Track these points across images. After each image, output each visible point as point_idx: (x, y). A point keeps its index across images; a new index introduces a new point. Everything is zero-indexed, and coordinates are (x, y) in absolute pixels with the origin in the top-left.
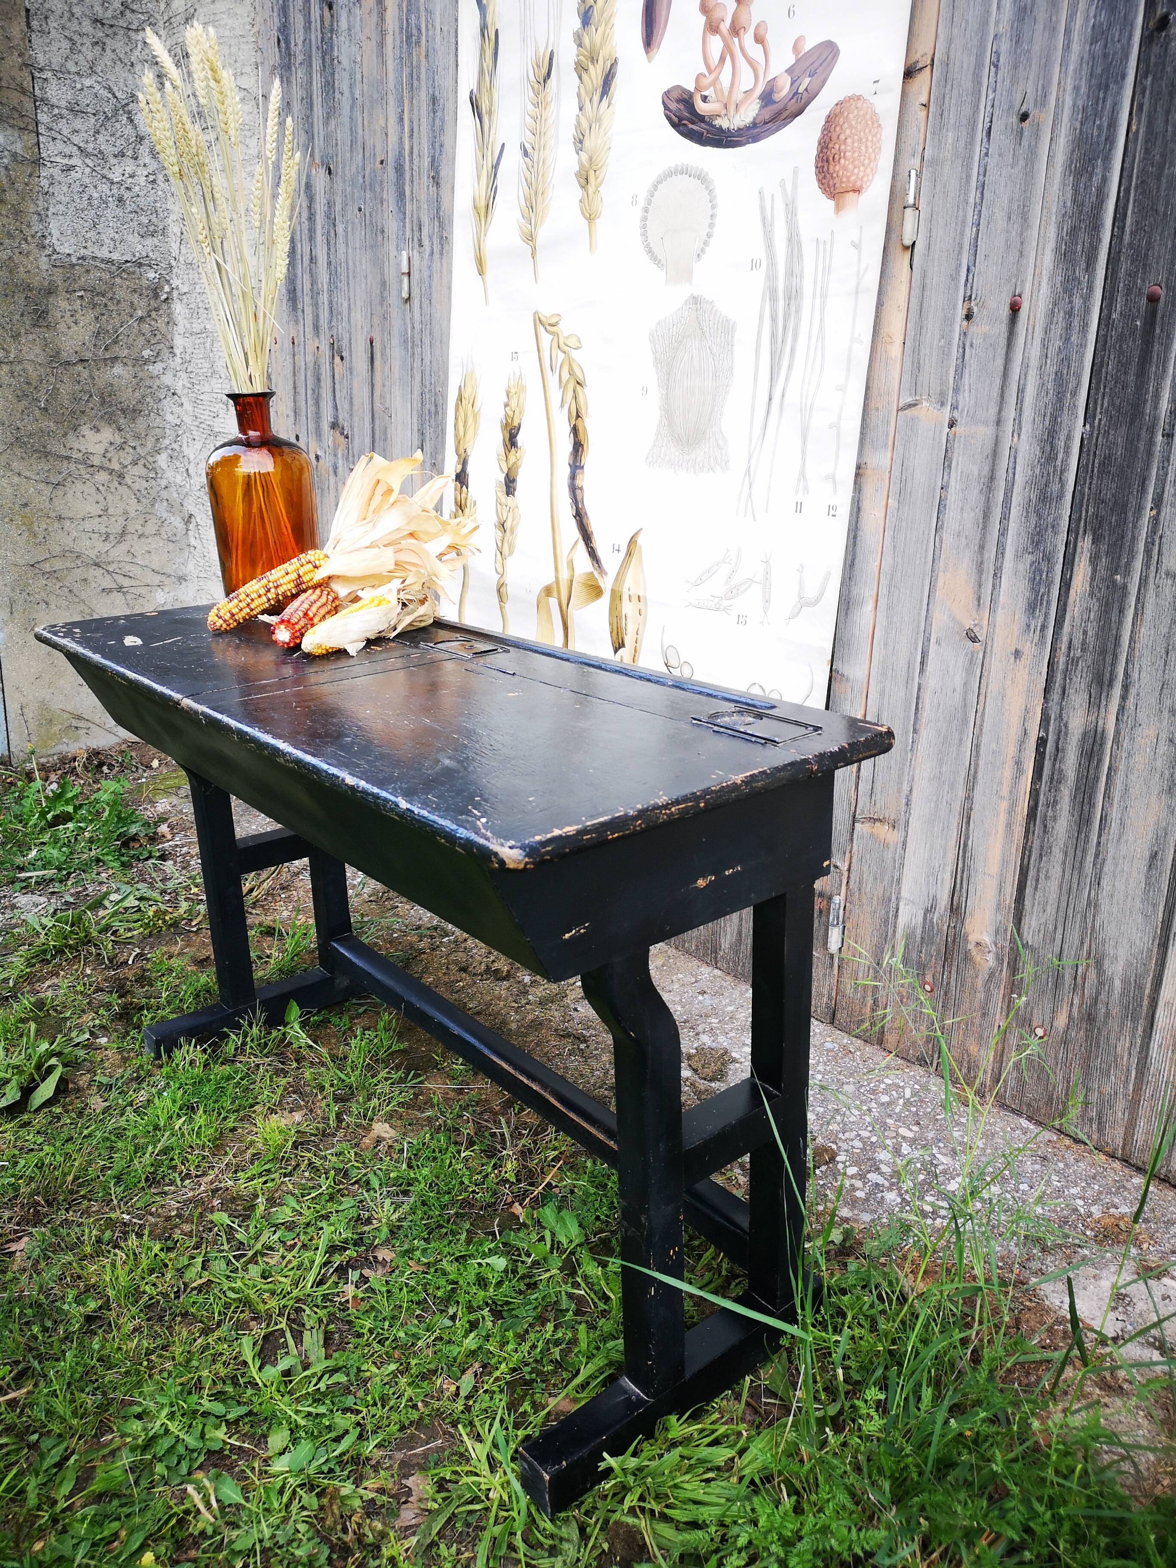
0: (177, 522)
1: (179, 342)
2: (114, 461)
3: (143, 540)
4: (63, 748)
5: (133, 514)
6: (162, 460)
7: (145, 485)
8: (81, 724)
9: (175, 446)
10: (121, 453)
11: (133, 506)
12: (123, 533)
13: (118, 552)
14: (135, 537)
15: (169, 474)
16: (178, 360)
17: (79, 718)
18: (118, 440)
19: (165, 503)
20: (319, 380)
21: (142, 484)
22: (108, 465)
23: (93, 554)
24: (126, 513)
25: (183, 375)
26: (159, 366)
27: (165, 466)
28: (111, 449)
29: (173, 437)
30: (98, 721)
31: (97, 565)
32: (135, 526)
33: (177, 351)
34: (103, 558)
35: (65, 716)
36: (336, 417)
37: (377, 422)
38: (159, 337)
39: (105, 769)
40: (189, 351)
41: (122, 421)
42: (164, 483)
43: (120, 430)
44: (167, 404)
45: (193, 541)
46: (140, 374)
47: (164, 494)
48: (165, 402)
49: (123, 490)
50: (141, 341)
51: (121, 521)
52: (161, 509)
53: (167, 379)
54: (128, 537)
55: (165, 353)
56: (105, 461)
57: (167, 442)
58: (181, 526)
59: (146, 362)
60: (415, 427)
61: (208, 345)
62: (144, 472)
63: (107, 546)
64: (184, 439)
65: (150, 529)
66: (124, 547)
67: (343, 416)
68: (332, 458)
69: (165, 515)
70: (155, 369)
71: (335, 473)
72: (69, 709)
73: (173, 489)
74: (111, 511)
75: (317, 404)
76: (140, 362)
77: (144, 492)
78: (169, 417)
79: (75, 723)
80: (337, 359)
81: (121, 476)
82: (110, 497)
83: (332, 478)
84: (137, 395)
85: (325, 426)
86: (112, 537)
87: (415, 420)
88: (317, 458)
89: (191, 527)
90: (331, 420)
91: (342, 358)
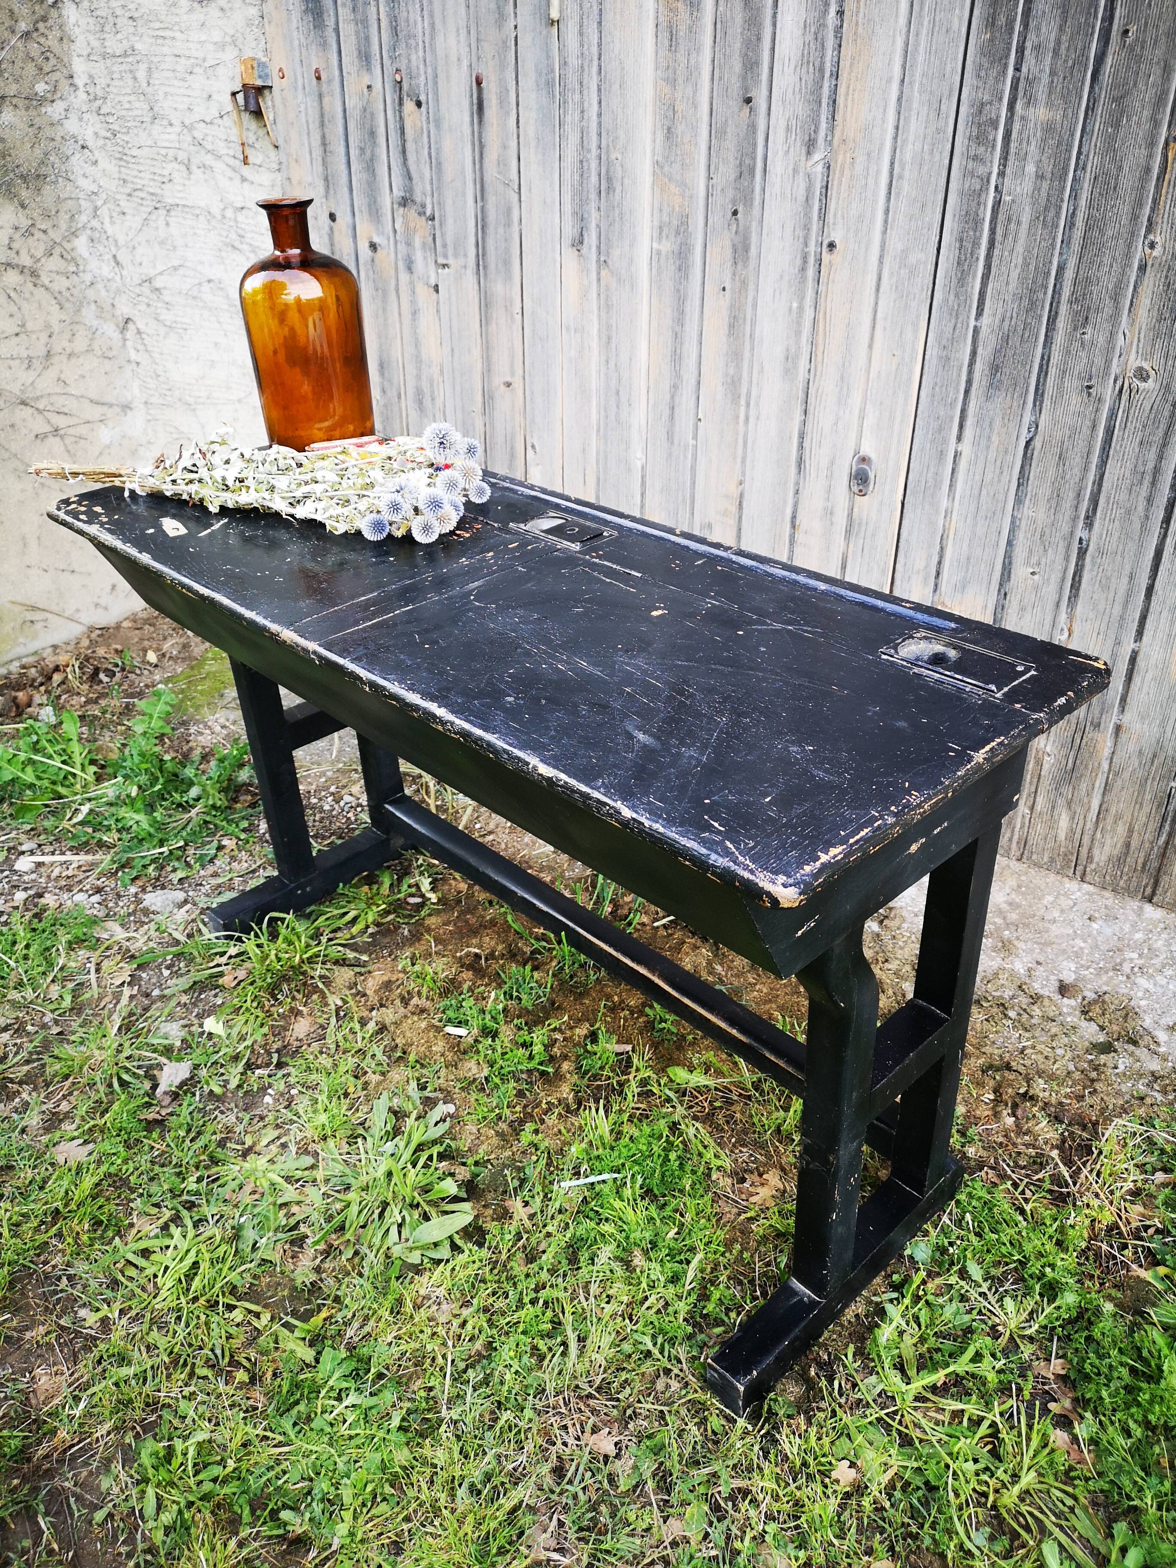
0: (110, 330)
1: (79, 67)
2: (24, 253)
3: (73, 360)
4: (20, 650)
5: (56, 327)
6: (81, 244)
7: (66, 283)
8: (36, 616)
9: (95, 223)
10: (31, 240)
11: (55, 315)
12: (49, 355)
13: (46, 383)
14: (64, 358)
15: (93, 264)
16: (82, 95)
17: (34, 608)
18: (25, 223)
19: (93, 307)
20: (372, 134)
21: (61, 283)
22: (16, 260)
23: (16, 388)
24: (48, 326)
25: (92, 118)
26: (60, 106)
27: (86, 255)
28: (17, 236)
29: (90, 211)
30: (54, 608)
31: (24, 403)
32: (60, 344)
33: (80, 81)
34: (29, 394)
35: (17, 609)
36: (409, 189)
37: (491, 200)
38: (53, 61)
39: (102, 676)
40: (102, 82)
41: (24, 193)
42: (88, 278)
43: (23, 206)
44: (77, 162)
45: (133, 355)
46: (37, 121)
47: (91, 294)
48: (74, 160)
49: (40, 292)
50: (30, 69)
51: (44, 338)
52: (89, 314)
53: (72, 126)
54: (55, 360)
55: (64, 84)
56: (12, 254)
57: (83, 218)
58: (116, 335)
59: (42, 101)
60: (568, 208)
61: (141, 75)
62: (61, 265)
63: (31, 375)
64: (104, 212)
65: (80, 344)
66: (52, 374)
67: (422, 190)
68: (402, 247)
69: (95, 323)
70: (55, 110)
71: (410, 269)
72: (19, 599)
73: (100, 286)
74: (30, 326)
75: (370, 167)
76: (35, 101)
77: (66, 294)
78: (82, 182)
79: (30, 616)
80: (409, 106)
81: (34, 274)
82: (25, 306)
83: (404, 277)
84: (38, 152)
85: (386, 201)
86: (36, 363)
87: (567, 198)
88: (373, 246)
89: (130, 334)
90: (398, 193)
91: (419, 104)
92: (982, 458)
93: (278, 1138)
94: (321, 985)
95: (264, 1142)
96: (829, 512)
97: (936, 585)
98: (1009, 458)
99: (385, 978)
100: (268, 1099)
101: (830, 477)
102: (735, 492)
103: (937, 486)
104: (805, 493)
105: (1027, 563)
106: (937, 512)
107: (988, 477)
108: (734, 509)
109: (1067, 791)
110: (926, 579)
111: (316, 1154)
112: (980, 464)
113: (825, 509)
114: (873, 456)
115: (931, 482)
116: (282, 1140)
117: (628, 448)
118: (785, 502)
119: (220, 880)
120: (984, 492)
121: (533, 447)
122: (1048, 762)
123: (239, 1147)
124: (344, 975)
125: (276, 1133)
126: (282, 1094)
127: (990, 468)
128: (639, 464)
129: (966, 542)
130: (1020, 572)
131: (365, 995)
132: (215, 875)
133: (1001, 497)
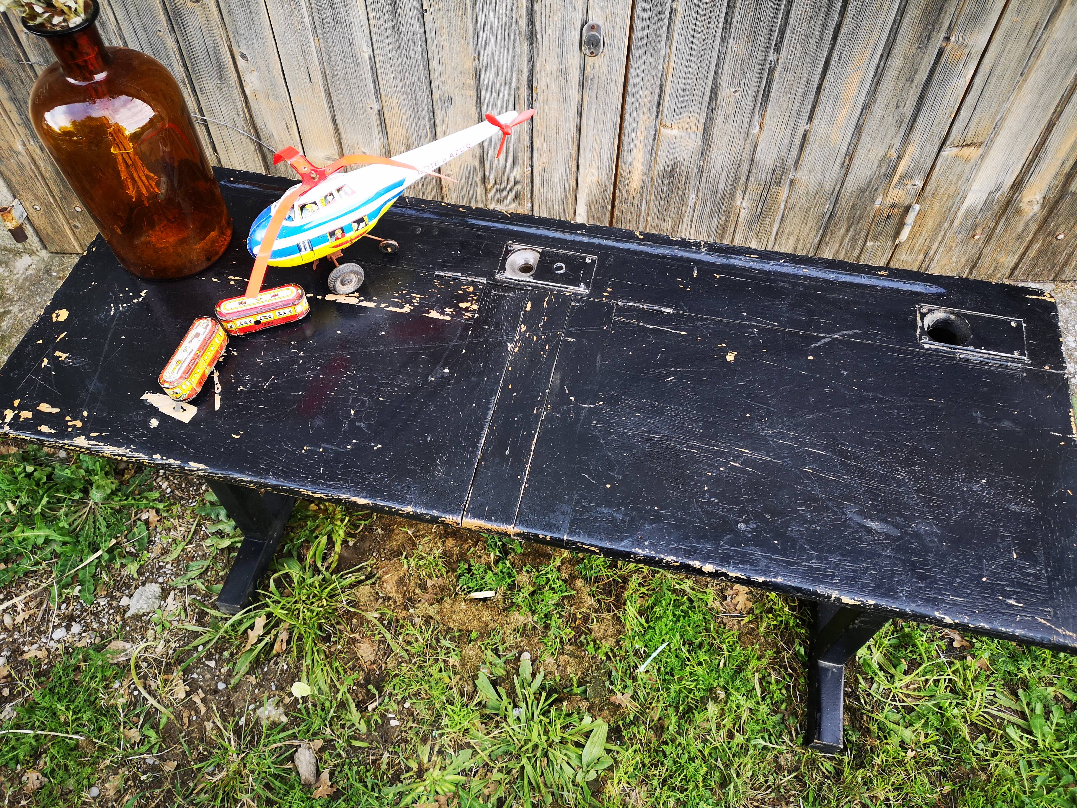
92: (694, 12)
93: (432, 749)
94: (352, 610)
95: (425, 760)
96: (563, 73)
97: (658, 113)
98: (716, 9)
99: (396, 578)
100: (394, 723)
101: (561, 43)
102: (470, 66)
103: (658, 40)
104: (539, 61)
105: (731, 85)
106: (658, 59)
107: (699, 27)
108: (472, 82)
109: (756, 227)
110: (650, 111)
111: (468, 745)
112: (693, 17)
113: (560, 72)
114: (600, 23)
115: (652, 37)
116: (436, 749)
117: (351, 43)
118: (521, 71)
119: (174, 555)
120: (696, 38)
121: (243, 56)
122: (743, 213)
123: (410, 774)
124: (365, 591)
125: (428, 748)
126: (400, 713)
127: (701, 19)
128: (366, 56)
129: (682, 79)
130: (725, 92)
131: (389, 598)
132: (165, 552)
133: (710, 40)
